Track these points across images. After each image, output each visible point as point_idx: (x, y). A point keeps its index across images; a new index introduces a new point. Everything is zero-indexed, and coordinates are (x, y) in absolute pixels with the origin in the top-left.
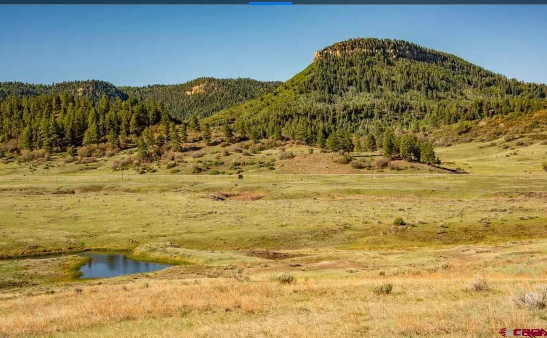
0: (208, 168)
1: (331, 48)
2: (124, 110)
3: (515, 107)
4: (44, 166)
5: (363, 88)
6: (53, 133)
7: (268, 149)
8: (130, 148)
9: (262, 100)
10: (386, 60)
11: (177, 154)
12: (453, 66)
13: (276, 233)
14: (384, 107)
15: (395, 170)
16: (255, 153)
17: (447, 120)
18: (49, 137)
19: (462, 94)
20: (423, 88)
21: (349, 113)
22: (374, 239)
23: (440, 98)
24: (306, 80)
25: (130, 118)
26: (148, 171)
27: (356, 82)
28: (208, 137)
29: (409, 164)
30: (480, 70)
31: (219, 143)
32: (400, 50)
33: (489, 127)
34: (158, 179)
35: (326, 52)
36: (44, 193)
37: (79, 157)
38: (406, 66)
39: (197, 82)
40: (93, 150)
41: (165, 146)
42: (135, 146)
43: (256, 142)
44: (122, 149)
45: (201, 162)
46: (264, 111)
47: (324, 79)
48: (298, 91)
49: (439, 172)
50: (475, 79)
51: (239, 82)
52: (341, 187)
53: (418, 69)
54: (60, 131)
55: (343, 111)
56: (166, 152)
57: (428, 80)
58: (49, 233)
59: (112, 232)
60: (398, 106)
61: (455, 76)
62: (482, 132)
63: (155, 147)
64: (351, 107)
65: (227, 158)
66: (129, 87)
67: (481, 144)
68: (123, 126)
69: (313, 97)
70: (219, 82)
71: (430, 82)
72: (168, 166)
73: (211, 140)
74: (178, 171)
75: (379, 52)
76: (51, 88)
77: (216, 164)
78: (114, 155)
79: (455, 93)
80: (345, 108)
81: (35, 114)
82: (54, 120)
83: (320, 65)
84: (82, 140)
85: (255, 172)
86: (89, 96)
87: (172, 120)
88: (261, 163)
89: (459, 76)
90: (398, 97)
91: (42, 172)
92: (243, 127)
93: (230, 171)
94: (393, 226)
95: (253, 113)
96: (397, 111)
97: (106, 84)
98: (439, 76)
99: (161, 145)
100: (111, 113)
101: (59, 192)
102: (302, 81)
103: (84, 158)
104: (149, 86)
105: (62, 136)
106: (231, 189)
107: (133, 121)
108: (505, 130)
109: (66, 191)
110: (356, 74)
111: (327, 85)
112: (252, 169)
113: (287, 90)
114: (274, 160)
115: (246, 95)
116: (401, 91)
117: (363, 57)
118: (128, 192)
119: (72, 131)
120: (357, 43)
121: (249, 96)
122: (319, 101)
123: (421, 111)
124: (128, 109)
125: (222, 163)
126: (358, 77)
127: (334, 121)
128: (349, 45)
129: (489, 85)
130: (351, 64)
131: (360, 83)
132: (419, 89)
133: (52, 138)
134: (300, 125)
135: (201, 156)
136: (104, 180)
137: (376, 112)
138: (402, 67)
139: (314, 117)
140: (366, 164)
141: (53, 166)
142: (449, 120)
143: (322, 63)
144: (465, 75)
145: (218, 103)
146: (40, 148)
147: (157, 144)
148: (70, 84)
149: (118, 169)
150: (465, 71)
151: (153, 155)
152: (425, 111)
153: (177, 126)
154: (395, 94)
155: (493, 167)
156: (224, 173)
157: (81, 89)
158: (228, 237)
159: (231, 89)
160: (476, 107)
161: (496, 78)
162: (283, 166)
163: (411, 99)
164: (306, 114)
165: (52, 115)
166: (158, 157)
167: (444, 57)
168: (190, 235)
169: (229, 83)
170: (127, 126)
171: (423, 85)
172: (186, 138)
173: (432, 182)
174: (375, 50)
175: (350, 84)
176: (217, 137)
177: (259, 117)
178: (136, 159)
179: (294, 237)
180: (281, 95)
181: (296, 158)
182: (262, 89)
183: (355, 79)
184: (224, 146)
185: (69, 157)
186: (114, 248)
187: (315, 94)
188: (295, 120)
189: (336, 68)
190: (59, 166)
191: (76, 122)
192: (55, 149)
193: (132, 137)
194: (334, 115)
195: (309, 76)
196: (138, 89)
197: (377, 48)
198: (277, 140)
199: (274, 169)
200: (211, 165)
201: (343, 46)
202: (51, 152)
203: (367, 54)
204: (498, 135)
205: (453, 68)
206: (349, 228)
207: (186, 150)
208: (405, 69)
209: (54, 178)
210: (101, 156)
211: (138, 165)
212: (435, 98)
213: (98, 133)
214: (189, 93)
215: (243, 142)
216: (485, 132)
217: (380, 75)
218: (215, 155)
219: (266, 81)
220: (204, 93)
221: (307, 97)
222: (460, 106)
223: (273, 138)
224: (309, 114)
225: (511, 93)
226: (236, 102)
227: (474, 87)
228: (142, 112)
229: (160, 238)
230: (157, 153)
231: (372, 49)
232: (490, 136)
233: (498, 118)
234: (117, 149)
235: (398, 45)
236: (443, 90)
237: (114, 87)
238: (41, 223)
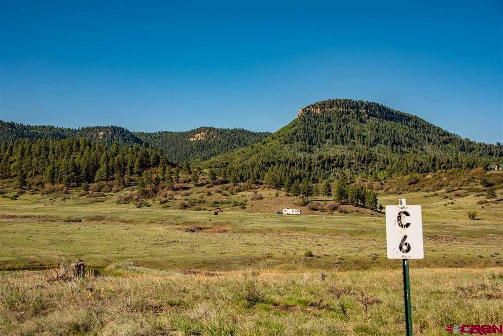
0: (192, 205)
1: (313, 106)
2: (130, 154)
3: (462, 163)
4: (62, 198)
5: (339, 141)
6: (72, 171)
7: (244, 191)
8: (133, 185)
9: (252, 148)
10: (359, 118)
11: (170, 192)
12: (415, 126)
13: (215, 259)
14: (353, 158)
15: (343, 213)
16: (233, 194)
17: (405, 172)
18: (68, 175)
19: (422, 150)
20: (389, 143)
21: (322, 162)
22: (287, 266)
23: (403, 152)
24: (290, 132)
25: (135, 161)
26: (144, 206)
27: (333, 136)
28: (196, 180)
29: (355, 209)
30: (439, 130)
31: (205, 184)
32: (371, 111)
33: (434, 180)
34: (151, 213)
35: (308, 109)
36: (56, 220)
37: (91, 192)
38: (376, 124)
39: (199, 131)
40: (103, 186)
41: (160, 186)
42: (137, 185)
43: (235, 185)
44: (126, 186)
45: (188, 200)
46: (254, 158)
47: (305, 132)
48: (283, 142)
49: (379, 216)
50: (435, 137)
51: (234, 131)
52: (291, 226)
53: (386, 127)
54: (77, 170)
55: (318, 160)
56: (160, 191)
57: (394, 136)
58: (47, 252)
59: (94, 253)
60: (365, 158)
61: (417, 135)
62: (428, 183)
63: (152, 186)
64: (325, 157)
65: (209, 198)
66: (142, 133)
67: (426, 194)
68: (128, 167)
69: (296, 147)
70: (217, 131)
71: (395, 138)
72: (161, 202)
73: (197, 182)
74: (169, 206)
75: (353, 111)
76: (77, 131)
77: (200, 202)
78: (119, 191)
79: (416, 148)
80: (320, 158)
81: (58, 154)
82: (73, 160)
83: (302, 120)
84: (94, 177)
85: (230, 209)
86: (108, 139)
87: (169, 163)
88: (235, 202)
89: (420, 134)
90: (367, 150)
91: (60, 203)
92: (225, 172)
93: (209, 209)
94: (303, 257)
95: (245, 158)
96: (363, 162)
97: (123, 129)
98: (403, 134)
99: (157, 184)
100: (120, 156)
101: (69, 221)
102: (287, 134)
103: (95, 193)
104: (159, 132)
105: (78, 174)
106: (206, 223)
107: (137, 163)
108: (447, 182)
109: (74, 219)
110: (333, 129)
111: (308, 138)
112: (228, 207)
113: (274, 141)
114: (246, 201)
115: (240, 143)
116: (371, 145)
117: (339, 115)
118: (124, 222)
119: (87, 170)
120: (335, 103)
121: (242, 144)
122: (301, 150)
123: (384, 163)
124: (134, 153)
125: (205, 202)
126: (334, 132)
127: (310, 168)
128: (328, 104)
129: (445, 143)
130: (329, 120)
131: (336, 137)
132: (386, 143)
133: (70, 175)
134: (280, 171)
135: (188, 195)
136: (108, 212)
137: (346, 162)
138: (372, 125)
139: (292, 164)
140: (320, 207)
141: (69, 198)
142: (407, 172)
143: (305, 119)
144: (425, 134)
145: (216, 149)
146: (60, 183)
147: (154, 183)
148: (93, 128)
149: (121, 202)
150: (426, 130)
151: (150, 192)
152: (388, 163)
153: (173, 169)
154: (365, 147)
155: (430, 213)
156: (205, 210)
157: (102, 133)
158: (179, 260)
159: (228, 137)
160: (430, 162)
161: (453, 137)
162: (252, 206)
163: (379, 152)
164: (287, 162)
165: (72, 156)
166: (154, 195)
167: (408, 118)
168: (151, 258)
169: (226, 132)
170: (132, 168)
171: (389, 141)
172: (178, 180)
173: (368, 223)
174: (350, 109)
175: (327, 137)
176: (204, 179)
177: (248, 163)
178: (136, 195)
179: (229, 262)
180: (268, 144)
181: (264, 200)
182: (253, 138)
183: (332, 133)
184: (209, 187)
185: (83, 191)
186: (93, 265)
187: (298, 145)
188: (277, 166)
189: (316, 123)
190: (74, 198)
191: (90, 163)
192: (72, 184)
193: (135, 177)
194: (310, 163)
195: (293, 129)
196: (150, 134)
197: (351, 108)
198: (252, 184)
199: (246, 208)
200: (195, 202)
201: (322, 105)
202: (68, 186)
203: (343, 113)
204: (441, 186)
205: (416, 127)
206: (270, 257)
207: (177, 189)
208: (375, 127)
209: (66, 208)
210: (109, 191)
211: (137, 200)
212: (399, 152)
213: (108, 172)
214: (192, 139)
215: (224, 185)
216: (431, 184)
217: (353, 130)
218: (199, 195)
219: (258, 132)
220: (204, 140)
221: (291, 147)
222: (416, 160)
223: (249, 182)
224: (289, 162)
225: (464, 151)
226: (231, 149)
227: (433, 145)
228: (145, 156)
229: (128, 259)
230: (154, 190)
231: (347, 109)
232: (434, 187)
233: (442, 172)
234: (122, 186)
235: (370, 106)
236: (406, 146)
237: (129, 132)
238: (44, 244)
